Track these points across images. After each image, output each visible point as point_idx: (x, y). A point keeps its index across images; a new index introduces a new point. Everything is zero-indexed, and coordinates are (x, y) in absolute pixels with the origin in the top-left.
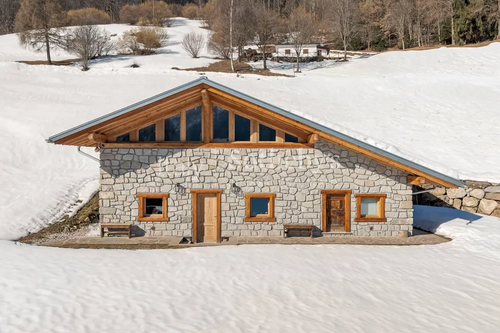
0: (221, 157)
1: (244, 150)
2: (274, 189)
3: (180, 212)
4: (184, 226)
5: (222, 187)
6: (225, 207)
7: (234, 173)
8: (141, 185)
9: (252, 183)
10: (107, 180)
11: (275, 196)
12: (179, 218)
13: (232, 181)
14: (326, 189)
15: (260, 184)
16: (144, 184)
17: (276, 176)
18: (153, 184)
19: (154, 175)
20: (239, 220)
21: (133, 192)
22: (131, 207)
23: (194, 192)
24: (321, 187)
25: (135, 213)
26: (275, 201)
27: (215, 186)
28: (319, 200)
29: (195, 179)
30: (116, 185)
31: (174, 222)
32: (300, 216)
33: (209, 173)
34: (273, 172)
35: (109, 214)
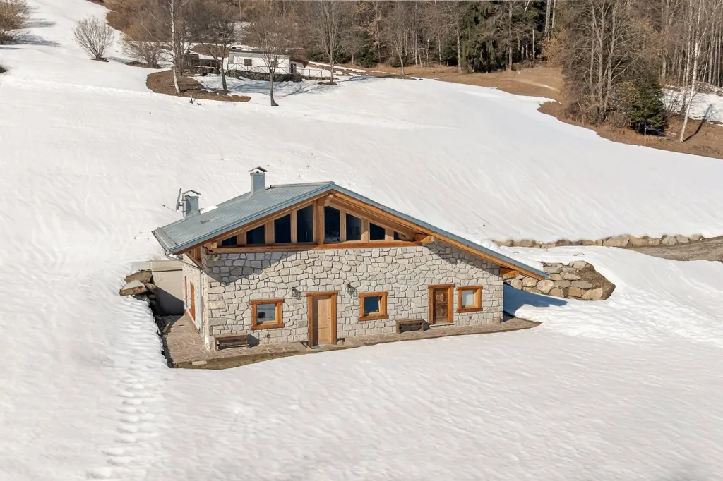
0: (336, 258)
1: (358, 249)
2: (386, 288)
3: (296, 317)
4: (300, 331)
5: (337, 288)
6: (340, 308)
7: (348, 273)
8: (254, 291)
9: (366, 283)
10: (217, 288)
11: (387, 294)
12: (295, 323)
13: (347, 282)
14: (433, 284)
15: (373, 283)
16: (257, 291)
17: (388, 275)
18: (267, 290)
19: (267, 280)
20: (354, 320)
21: (246, 299)
22: (243, 315)
23: (310, 295)
24: (428, 283)
25: (248, 321)
26: (388, 299)
27: (330, 289)
28: (427, 294)
29: (310, 282)
30: (226, 293)
31: (290, 328)
32: (410, 312)
33: (324, 275)
34: (386, 270)
35: (219, 325)
